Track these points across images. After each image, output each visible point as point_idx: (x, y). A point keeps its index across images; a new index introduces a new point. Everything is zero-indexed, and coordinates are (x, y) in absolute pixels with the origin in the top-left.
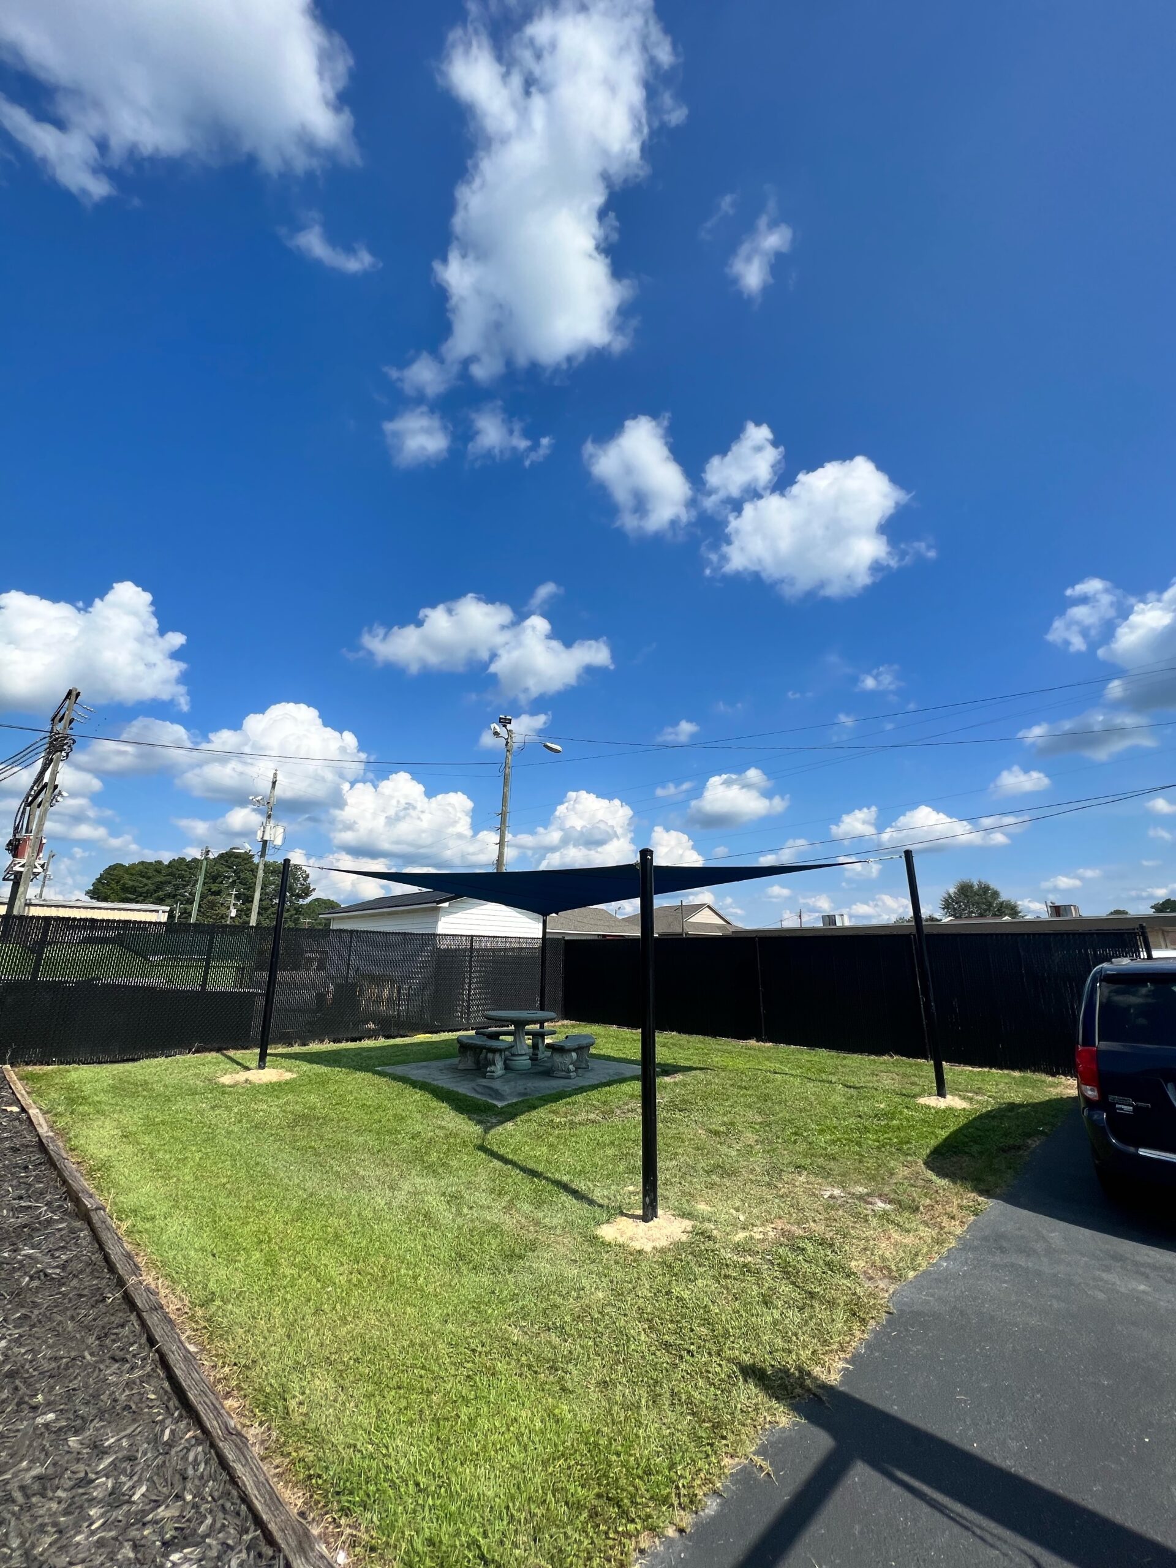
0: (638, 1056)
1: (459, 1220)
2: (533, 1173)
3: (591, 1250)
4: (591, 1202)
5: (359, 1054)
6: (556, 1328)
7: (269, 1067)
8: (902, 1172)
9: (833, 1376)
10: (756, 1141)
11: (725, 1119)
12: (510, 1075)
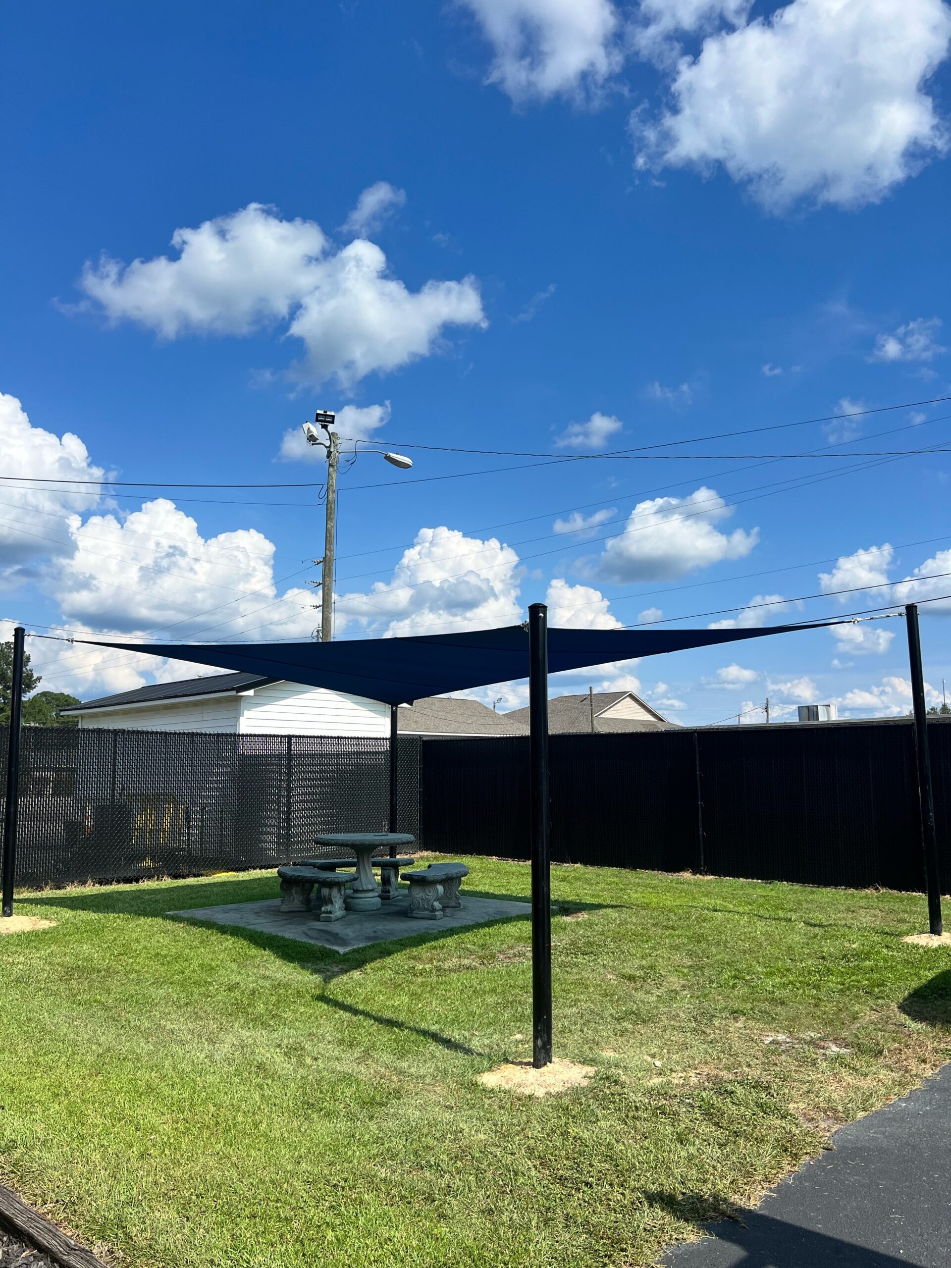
0: (528, 893)
1: (302, 1072)
2: (391, 1023)
3: (469, 1096)
4: (468, 1051)
5: (138, 897)
6: (431, 1166)
7: (18, 914)
8: (868, 1016)
9: (752, 1202)
10: (683, 986)
11: (644, 962)
12: (352, 917)
